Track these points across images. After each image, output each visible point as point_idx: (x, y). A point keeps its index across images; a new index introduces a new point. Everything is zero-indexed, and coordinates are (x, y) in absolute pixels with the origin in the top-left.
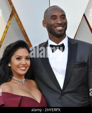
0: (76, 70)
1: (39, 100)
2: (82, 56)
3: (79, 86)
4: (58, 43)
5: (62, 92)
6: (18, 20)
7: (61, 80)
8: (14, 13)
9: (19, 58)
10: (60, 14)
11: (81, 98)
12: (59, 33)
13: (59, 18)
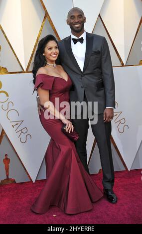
0: (93, 58)
1: (66, 80)
2: (97, 46)
3: (94, 69)
4: (78, 36)
5: (83, 74)
6: (50, 21)
7: (81, 64)
8: (47, 15)
9: (50, 49)
10: (77, 14)
11: (96, 78)
12: (76, 29)
13: (76, 18)
